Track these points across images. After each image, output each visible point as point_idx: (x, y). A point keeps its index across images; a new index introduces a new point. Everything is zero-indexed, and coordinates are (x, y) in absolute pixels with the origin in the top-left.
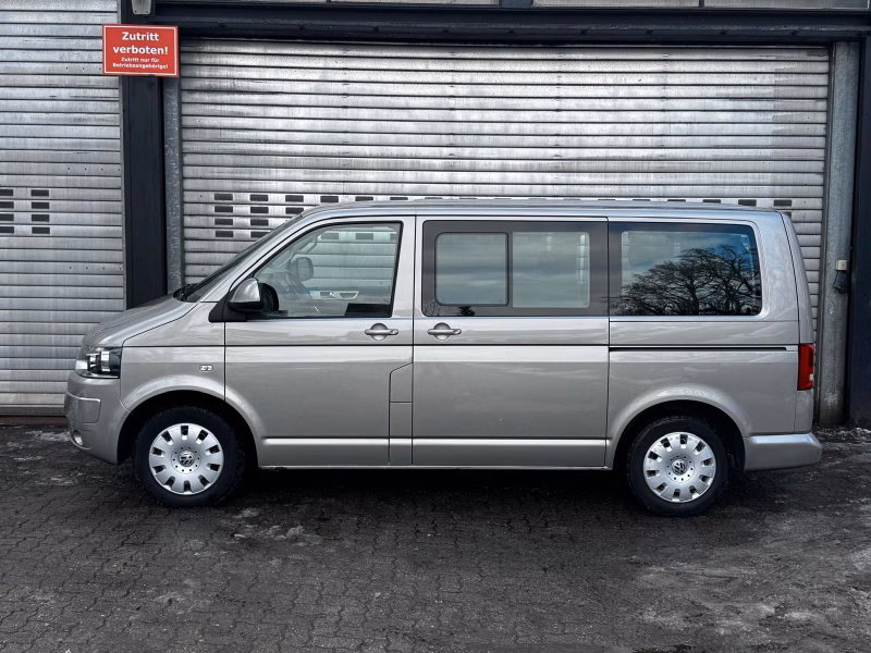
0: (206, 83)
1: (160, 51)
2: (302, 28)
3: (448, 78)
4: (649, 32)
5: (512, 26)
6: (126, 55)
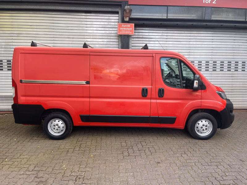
0: (137, 36)
1: (130, 29)
2: (161, 24)
3: (189, 35)
4: (235, 25)
5: (207, 24)
6: (123, 30)
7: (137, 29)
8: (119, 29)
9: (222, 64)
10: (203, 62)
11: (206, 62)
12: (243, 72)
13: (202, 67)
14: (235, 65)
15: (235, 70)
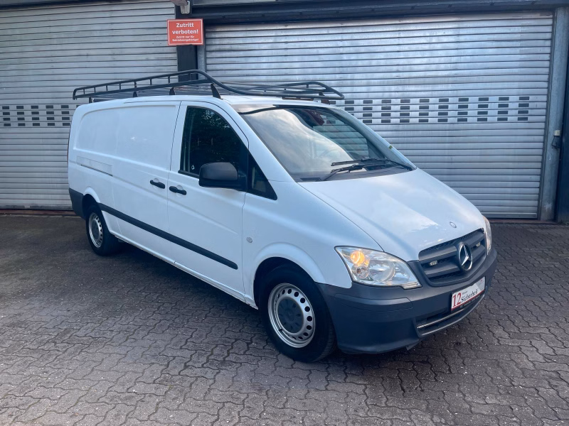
0: (218, 47)
1: (195, 32)
3: (339, 37)
4: (450, 6)
6: (179, 35)
7: (218, 30)
8: (171, 33)
9: (424, 104)
10: (375, 102)
11: (383, 102)
12: (482, 125)
13: (374, 115)
14: (460, 107)
15: (459, 120)
